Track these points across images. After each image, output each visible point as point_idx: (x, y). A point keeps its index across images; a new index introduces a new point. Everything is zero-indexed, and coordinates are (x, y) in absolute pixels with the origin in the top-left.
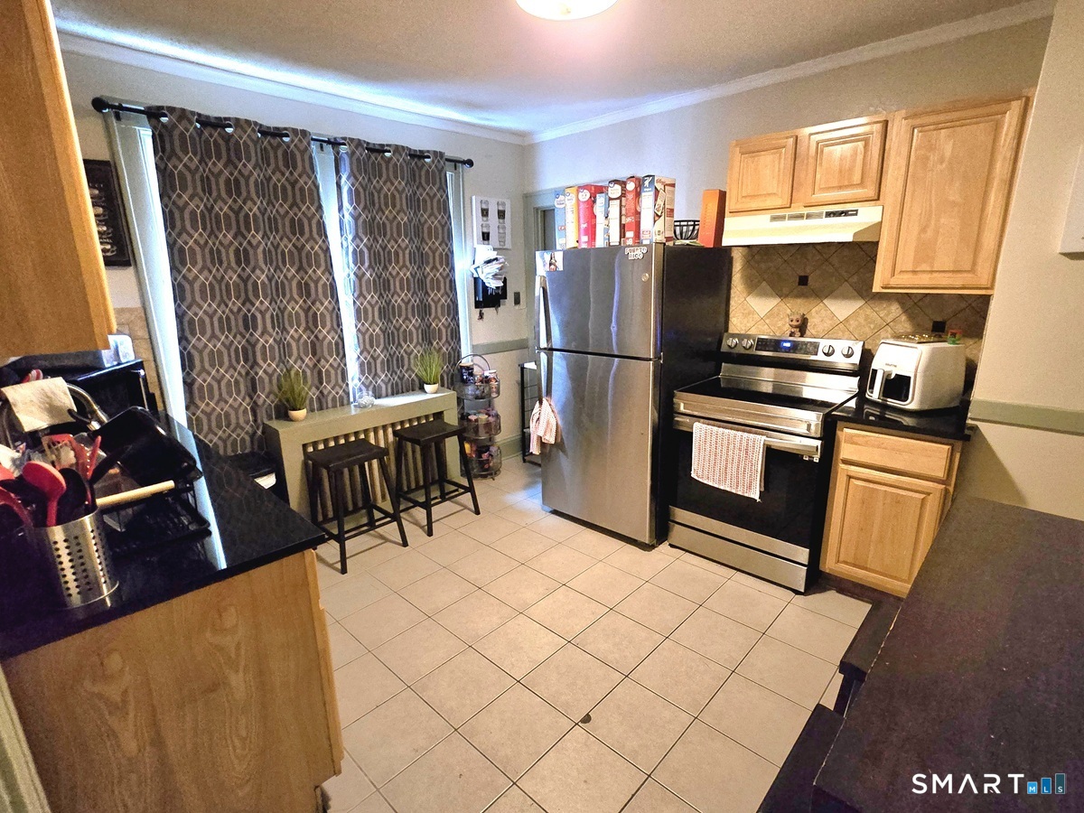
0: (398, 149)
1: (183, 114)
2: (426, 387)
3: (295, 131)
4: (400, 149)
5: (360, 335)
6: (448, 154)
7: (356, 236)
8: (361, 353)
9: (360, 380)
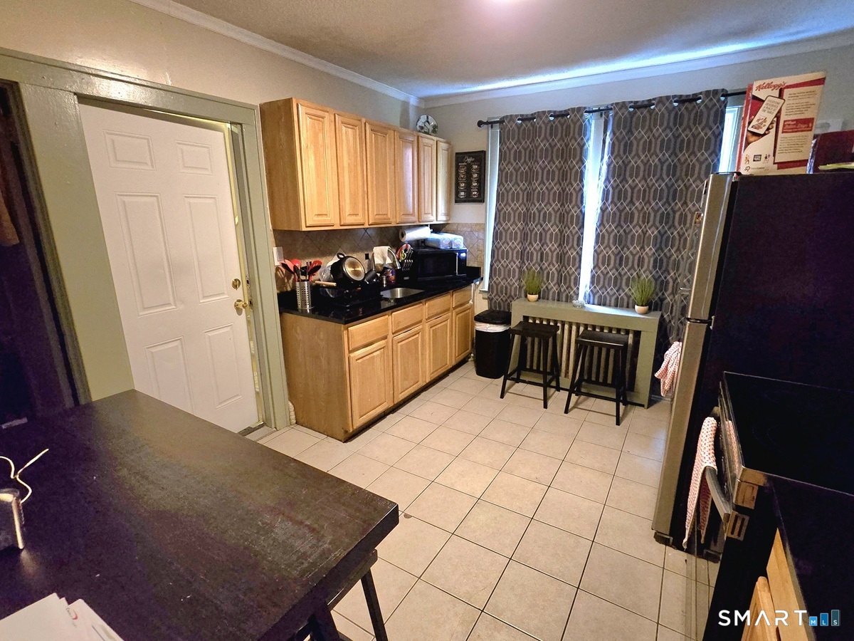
0: (661, 100)
1: (511, 118)
2: (636, 307)
3: (573, 110)
4: (665, 100)
5: (596, 254)
6: (730, 89)
7: (607, 179)
8: (594, 268)
9: (590, 288)
